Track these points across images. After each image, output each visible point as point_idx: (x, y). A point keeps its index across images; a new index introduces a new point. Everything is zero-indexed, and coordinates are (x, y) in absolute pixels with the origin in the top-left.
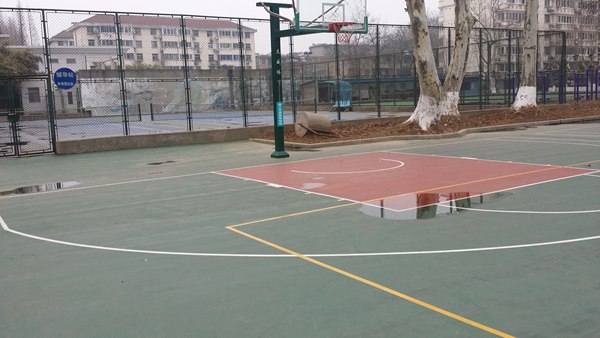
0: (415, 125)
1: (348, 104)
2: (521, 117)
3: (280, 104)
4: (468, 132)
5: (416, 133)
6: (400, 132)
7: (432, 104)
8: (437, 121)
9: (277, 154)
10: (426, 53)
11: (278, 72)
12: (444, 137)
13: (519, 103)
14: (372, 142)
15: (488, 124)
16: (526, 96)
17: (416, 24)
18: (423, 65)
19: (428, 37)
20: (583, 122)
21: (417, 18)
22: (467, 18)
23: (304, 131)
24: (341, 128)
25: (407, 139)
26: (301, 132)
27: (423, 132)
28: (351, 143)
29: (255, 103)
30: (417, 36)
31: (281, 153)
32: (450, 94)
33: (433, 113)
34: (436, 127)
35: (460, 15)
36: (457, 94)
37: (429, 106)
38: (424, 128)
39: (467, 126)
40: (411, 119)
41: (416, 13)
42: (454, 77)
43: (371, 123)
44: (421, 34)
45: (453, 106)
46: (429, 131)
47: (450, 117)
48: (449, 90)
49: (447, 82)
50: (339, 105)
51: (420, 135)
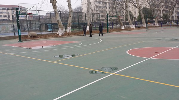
1: (51, 30)
3: (19, 30)
6: (55, 36)
7: (61, 30)
9: (19, 41)
10: (58, 19)
11: (19, 23)
17: (55, 12)
18: (58, 21)
19: (59, 15)
23: (30, 37)
24: (41, 36)
26: (29, 37)
27: (59, 36)
29: (26, 30)
31: (21, 41)
32: (69, 28)
33: (62, 32)
34: (63, 35)
35: (70, 10)
36: (70, 28)
38: (60, 35)
39: (72, 35)
40: (57, 33)
41: (55, 10)
43: (50, 35)
44: (57, 14)
45: (69, 30)
46: (61, 36)
47: (69, 33)
48: (68, 27)
49: (68, 25)
50: (49, 30)
51: (59, 37)
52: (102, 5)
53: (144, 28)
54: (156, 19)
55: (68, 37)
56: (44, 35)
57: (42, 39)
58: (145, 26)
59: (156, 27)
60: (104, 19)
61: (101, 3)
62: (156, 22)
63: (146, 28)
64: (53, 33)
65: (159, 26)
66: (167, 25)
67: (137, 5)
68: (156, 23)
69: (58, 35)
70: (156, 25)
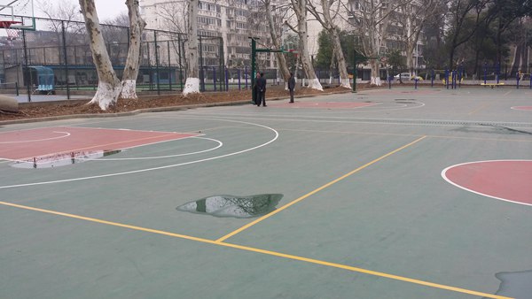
0: (95, 105)
1: (51, 88)
2: (187, 101)
4: (141, 112)
5: (96, 112)
6: (83, 111)
7: (109, 89)
8: (114, 103)
10: (100, 48)
12: (119, 115)
13: (187, 91)
14: (56, 119)
15: (161, 106)
16: (192, 85)
17: (90, 24)
18: (98, 57)
19: (101, 35)
20: (232, 105)
21: (90, 20)
22: (138, 22)
24: (31, 108)
25: (88, 117)
27: (102, 111)
28: (36, 121)
30: (92, 34)
32: (128, 81)
33: (111, 96)
34: (118, 106)
35: (133, 19)
36: (134, 81)
37: (106, 90)
38: (103, 108)
39: (143, 107)
40: (93, 101)
41: (88, 15)
42: (131, 68)
43: (61, 104)
44: (95, 33)
45: (131, 91)
46: (107, 111)
47: (130, 100)
48: (127, 78)
49: (126, 72)
50: (41, 88)
51: (99, 114)
52: (206, 14)
53: (345, 90)
54: (375, 65)
55: (131, 114)
56: (40, 104)
57: (40, 121)
58: (347, 84)
59: (374, 86)
60: (214, 57)
61: (205, 7)
62: (374, 72)
63: (348, 89)
64: (72, 97)
65: (383, 86)
66: (401, 82)
67: (325, 19)
68: (374, 76)
69: (95, 108)
70: (373, 82)
